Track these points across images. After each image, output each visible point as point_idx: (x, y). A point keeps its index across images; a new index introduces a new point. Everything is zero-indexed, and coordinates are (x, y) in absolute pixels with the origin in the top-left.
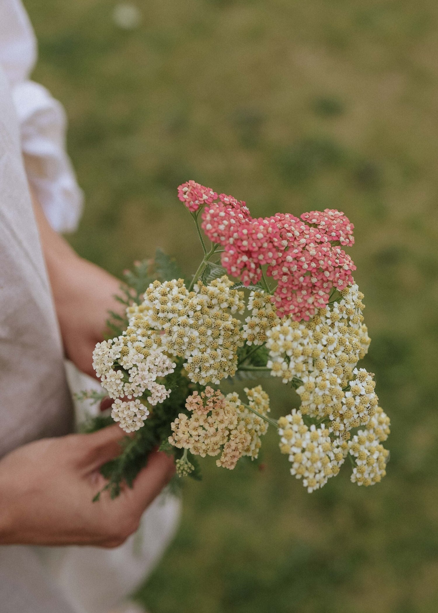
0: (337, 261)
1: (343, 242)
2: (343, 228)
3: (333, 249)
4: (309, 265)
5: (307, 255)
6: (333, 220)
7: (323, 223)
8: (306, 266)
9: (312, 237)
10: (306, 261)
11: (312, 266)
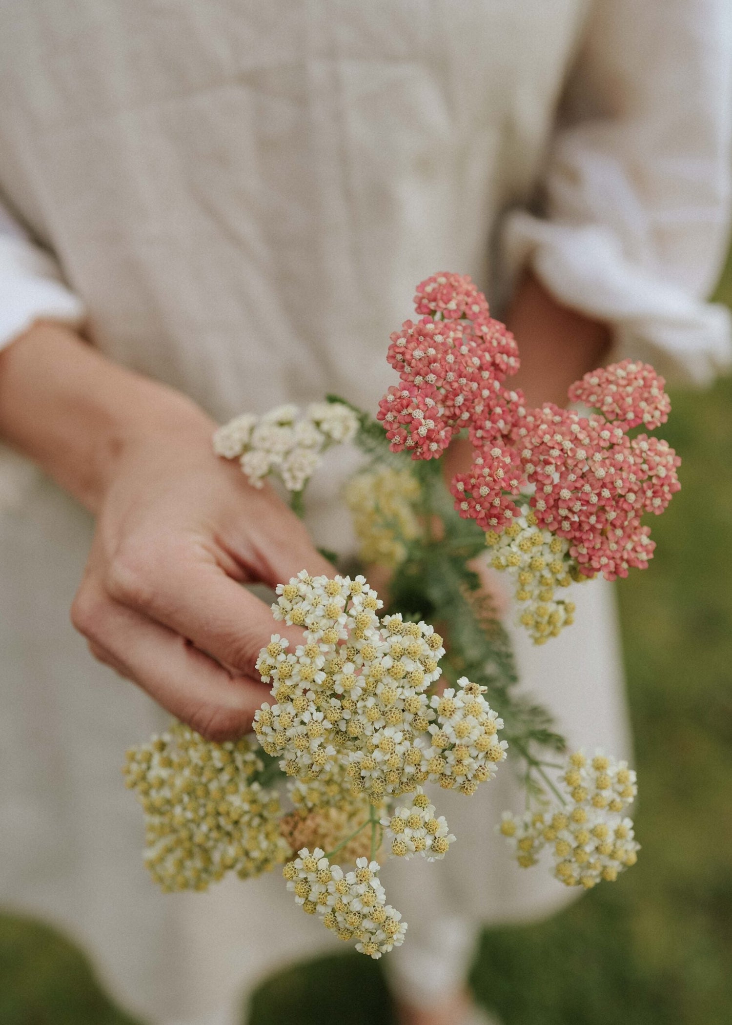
0: (645, 467)
1: (649, 423)
2: (646, 395)
3: (635, 445)
4: (599, 495)
5: (591, 479)
6: (625, 386)
7: (609, 400)
8: (594, 499)
9: (595, 439)
10: (592, 490)
11: (604, 496)
